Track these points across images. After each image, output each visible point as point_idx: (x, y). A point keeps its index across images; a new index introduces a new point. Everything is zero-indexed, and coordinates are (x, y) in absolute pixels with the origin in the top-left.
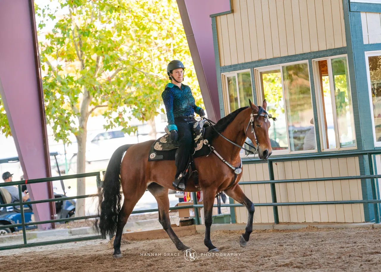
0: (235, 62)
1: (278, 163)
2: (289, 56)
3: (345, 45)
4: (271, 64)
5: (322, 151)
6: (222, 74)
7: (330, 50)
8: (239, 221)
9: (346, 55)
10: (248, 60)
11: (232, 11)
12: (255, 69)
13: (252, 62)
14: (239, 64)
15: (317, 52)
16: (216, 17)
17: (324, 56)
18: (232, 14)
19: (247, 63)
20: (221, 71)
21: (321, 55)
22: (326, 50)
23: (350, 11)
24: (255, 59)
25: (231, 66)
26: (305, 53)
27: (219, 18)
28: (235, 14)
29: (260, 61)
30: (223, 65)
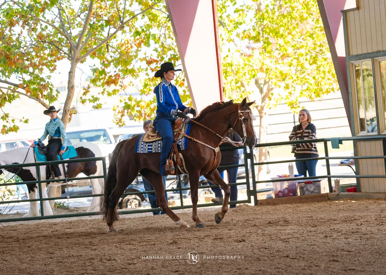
0: (360, 52)
6: (350, 62)
8: (363, 191)
10: (370, 51)
11: (358, 8)
12: (374, 58)
13: (372, 53)
14: (363, 54)
16: (346, 12)
18: (358, 11)
19: (369, 53)
20: (349, 59)
24: (375, 50)
25: (357, 56)
27: (348, 13)
28: (360, 10)
29: (378, 52)
30: (351, 54)
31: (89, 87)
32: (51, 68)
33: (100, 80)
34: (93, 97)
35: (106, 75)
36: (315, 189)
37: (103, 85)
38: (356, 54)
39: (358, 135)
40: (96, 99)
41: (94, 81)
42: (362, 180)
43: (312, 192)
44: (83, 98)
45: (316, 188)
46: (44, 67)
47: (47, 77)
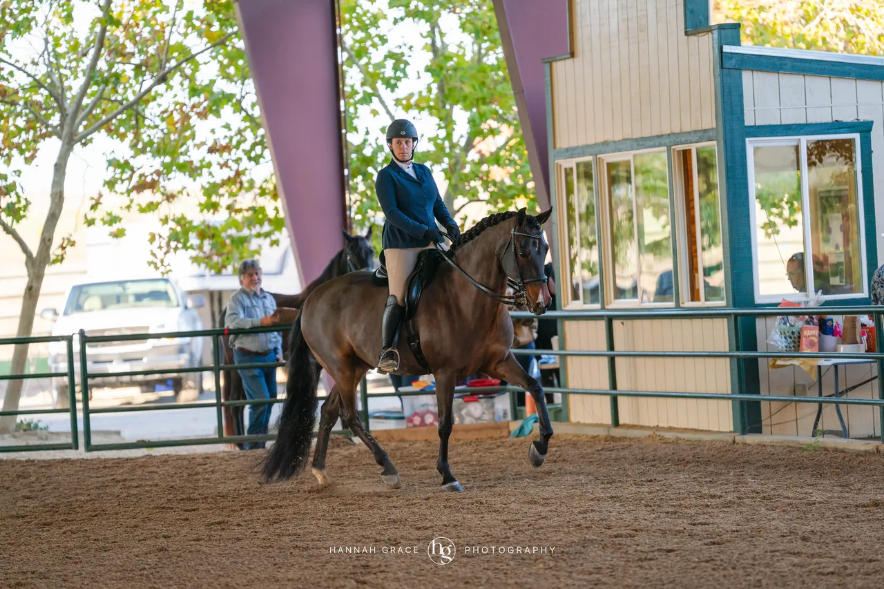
0: (573, 144)
1: (625, 322)
2: (643, 139)
3: (714, 126)
4: (620, 151)
5: (681, 305)
6: (556, 161)
7: (695, 131)
8: (573, 419)
9: (714, 143)
10: (591, 141)
11: (572, 55)
12: (598, 156)
13: (595, 144)
14: (578, 147)
15: (678, 134)
16: (551, 63)
17: (686, 142)
18: (571, 60)
19: (588, 146)
20: (555, 156)
21: (683, 139)
22: (689, 133)
23: (722, 67)
24: (600, 139)
25: (567, 150)
26: (662, 136)
27: (554, 64)
28: (576, 59)
29: (605, 143)
30: (558, 146)
31: (100, 196)
32: (28, 154)
33: (123, 181)
34: (110, 214)
35: (133, 172)
36: (483, 413)
37: (129, 192)
38: (567, 146)
39: (568, 308)
40: (113, 220)
41: (111, 184)
42: (572, 397)
43: (479, 419)
44: (89, 218)
45: (486, 412)
46: (15, 152)
47: (15, 172)
